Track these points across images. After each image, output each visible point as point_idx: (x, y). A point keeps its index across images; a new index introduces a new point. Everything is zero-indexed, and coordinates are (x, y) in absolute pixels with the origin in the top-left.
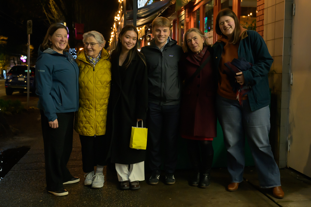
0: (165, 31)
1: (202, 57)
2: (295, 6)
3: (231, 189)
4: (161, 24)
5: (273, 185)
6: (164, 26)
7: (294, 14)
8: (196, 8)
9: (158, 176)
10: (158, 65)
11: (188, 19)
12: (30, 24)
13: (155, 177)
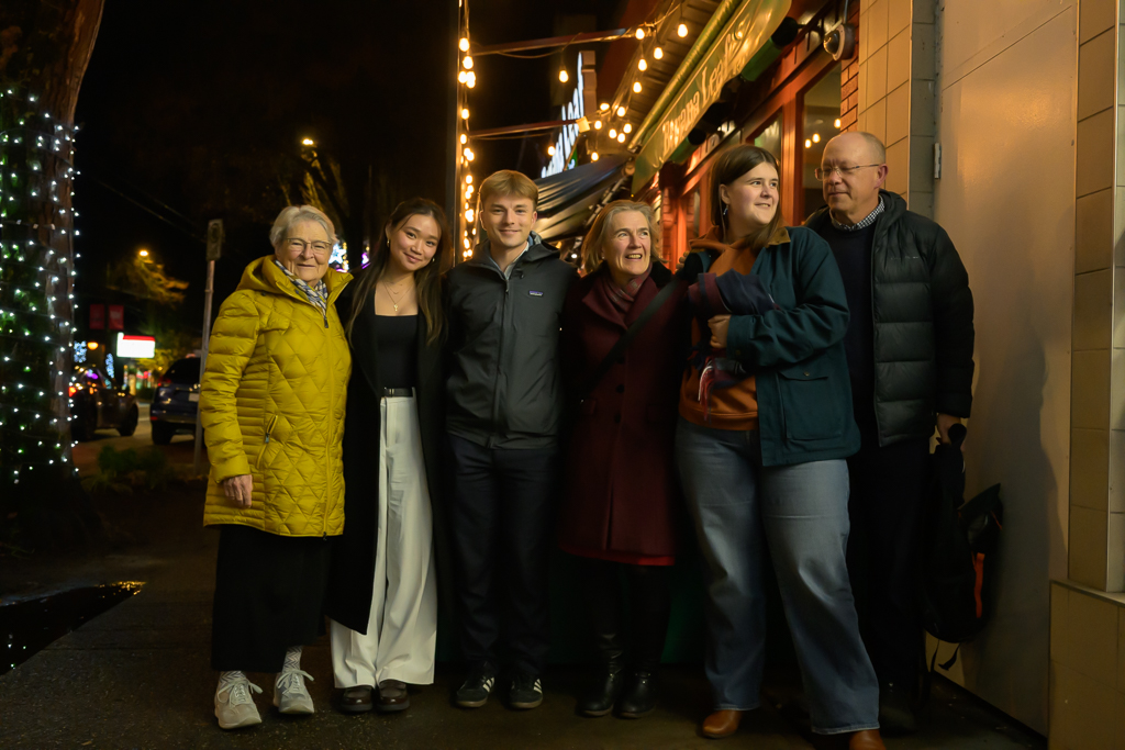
0: (519, 210)
1: (632, 299)
2: (940, 149)
3: (711, 729)
4: (505, 188)
5: (848, 725)
6: (517, 193)
7: (937, 176)
8: (691, 184)
9: (488, 682)
10: (492, 318)
11: (669, 218)
12: (215, 231)
13: (477, 683)
